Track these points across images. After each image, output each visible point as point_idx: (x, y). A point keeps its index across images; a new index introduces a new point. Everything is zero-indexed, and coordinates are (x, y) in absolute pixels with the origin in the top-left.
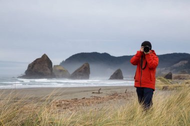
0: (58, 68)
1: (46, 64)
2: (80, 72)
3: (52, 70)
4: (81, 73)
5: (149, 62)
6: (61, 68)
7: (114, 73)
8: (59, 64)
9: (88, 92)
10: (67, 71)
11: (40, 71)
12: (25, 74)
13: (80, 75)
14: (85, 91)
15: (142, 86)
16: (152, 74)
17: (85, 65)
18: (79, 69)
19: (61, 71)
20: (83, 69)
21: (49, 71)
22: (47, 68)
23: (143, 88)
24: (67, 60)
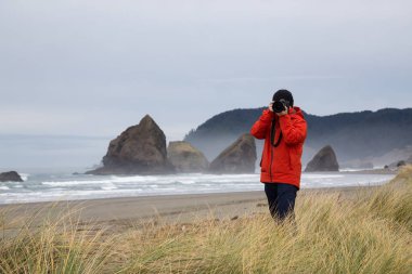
0: (180, 149)
1: (151, 140)
2: (232, 155)
3: (164, 155)
4: (235, 160)
5: (285, 132)
6: (187, 148)
7: (316, 157)
8: (181, 140)
9: (247, 205)
10: (202, 155)
11: (136, 157)
12: (102, 165)
13: (233, 163)
14: (240, 202)
15: (274, 181)
16: (292, 156)
17: (244, 139)
18: (230, 149)
19: (186, 154)
20: (238, 149)
21: (158, 157)
22: (154, 149)
23: (276, 184)
24: (200, 128)
